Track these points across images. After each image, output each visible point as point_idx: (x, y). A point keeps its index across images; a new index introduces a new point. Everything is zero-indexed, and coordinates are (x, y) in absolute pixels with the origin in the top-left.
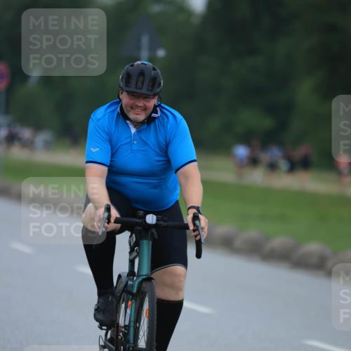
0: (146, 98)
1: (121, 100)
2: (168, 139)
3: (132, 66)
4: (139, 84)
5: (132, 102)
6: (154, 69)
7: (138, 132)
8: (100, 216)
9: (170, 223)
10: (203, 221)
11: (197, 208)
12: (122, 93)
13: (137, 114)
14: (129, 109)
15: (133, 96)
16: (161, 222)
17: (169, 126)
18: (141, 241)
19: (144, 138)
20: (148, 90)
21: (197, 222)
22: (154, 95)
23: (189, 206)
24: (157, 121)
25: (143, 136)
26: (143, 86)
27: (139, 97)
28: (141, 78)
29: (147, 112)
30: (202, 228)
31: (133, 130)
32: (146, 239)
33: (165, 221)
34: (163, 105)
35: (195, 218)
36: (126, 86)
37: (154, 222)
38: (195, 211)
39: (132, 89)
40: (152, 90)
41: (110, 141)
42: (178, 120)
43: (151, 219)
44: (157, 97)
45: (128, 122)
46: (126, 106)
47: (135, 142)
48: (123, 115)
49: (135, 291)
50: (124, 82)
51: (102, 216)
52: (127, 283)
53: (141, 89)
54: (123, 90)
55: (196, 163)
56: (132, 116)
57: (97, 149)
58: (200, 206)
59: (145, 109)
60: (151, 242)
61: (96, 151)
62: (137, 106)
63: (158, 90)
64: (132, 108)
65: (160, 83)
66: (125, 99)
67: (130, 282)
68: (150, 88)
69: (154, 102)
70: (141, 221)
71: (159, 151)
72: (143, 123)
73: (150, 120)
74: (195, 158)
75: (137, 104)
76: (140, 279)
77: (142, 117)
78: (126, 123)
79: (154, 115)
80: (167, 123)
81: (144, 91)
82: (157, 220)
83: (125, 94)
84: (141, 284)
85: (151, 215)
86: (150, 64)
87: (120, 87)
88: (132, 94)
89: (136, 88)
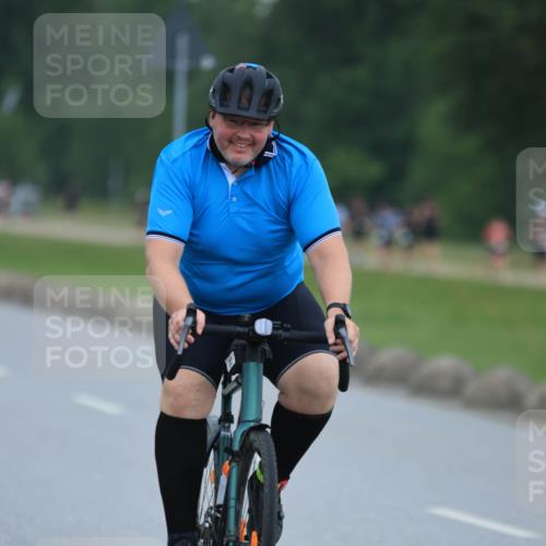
0: (255, 124)
1: (211, 129)
2: (292, 194)
3: (232, 71)
4: (244, 101)
5: (230, 131)
6: (269, 76)
7: (239, 181)
8: (178, 323)
9: (295, 334)
10: (351, 329)
11: (344, 307)
12: (213, 117)
13: (240, 152)
14: (226, 143)
15: (232, 121)
16: (280, 332)
17: (294, 171)
18: (245, 365)
19: (249, 192)
20: (259, 111)
21: (342, 331)
22: (269, 121)
23: (328, 304)
24: (271, 163)
25: (248, 189)
26: (250, 104)
27: (242, 124)
28: (247, 92)
29: (256, 149)
30: (351, 342)
31: (231, 179)
32: (253, 360)
33: (287, 330)
34: (282, 136)
35: (339, 323)
36: (221, 105)
37: (269, 332)
38: (338, 311)
39: (233, 109)
40: (265, 112)
41: (193, 199)
42: (310, 163)
43: (263, 327)
44: (272, 123)
45: (223, 165)
46: (220, 139)
47: (234, 199)
48: (215, 155)
49: (236, 447)
50: (218, 98)
51: (182, 324)
52: (219, 434)
53: (248, 109)
54: (215, 112)
55: (339, 233)
56: (230, 155)
57: (169, 212)
58: (347, 303)
59: (253, 143)
60: (261, 366)
61: (168, 216)
62: (239, 138)
63: (276, 111)
64: (231, 142)
65: (279, 100)
66: (219, 126)
67: (223, 433)
68: (261, 109)
69: (267, 131)
70: (247, 330)
71: (273, 214)
72: (248, 167)
73: (260, 162)
74: (338, 225)
75: (239, 134)
76: (245, 427)
77: (247, 157)
78: (220, 167)
79: (267, 154)
80: (291, 165)
81: (252, 113)
82: (274, 328)
83: (218, 118)
84: (246, 434)
85: (264, 320)
86: (262, 67)
87: (211, 107)
88: (231, 118)
89: (239, 108)
